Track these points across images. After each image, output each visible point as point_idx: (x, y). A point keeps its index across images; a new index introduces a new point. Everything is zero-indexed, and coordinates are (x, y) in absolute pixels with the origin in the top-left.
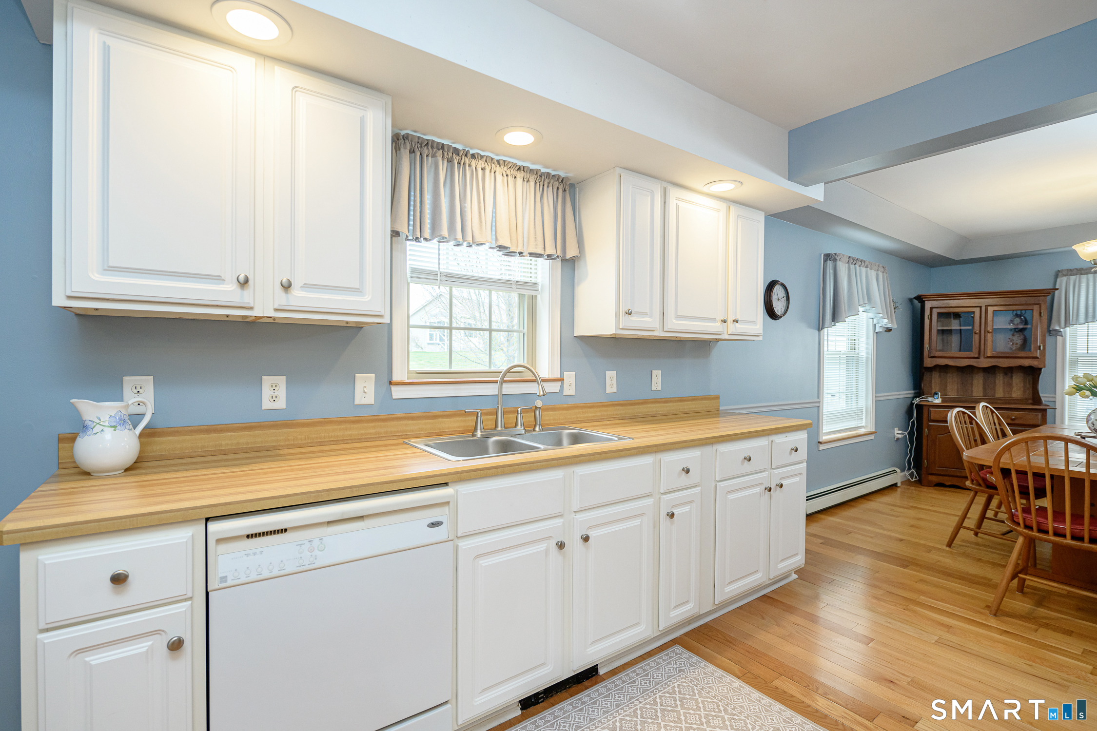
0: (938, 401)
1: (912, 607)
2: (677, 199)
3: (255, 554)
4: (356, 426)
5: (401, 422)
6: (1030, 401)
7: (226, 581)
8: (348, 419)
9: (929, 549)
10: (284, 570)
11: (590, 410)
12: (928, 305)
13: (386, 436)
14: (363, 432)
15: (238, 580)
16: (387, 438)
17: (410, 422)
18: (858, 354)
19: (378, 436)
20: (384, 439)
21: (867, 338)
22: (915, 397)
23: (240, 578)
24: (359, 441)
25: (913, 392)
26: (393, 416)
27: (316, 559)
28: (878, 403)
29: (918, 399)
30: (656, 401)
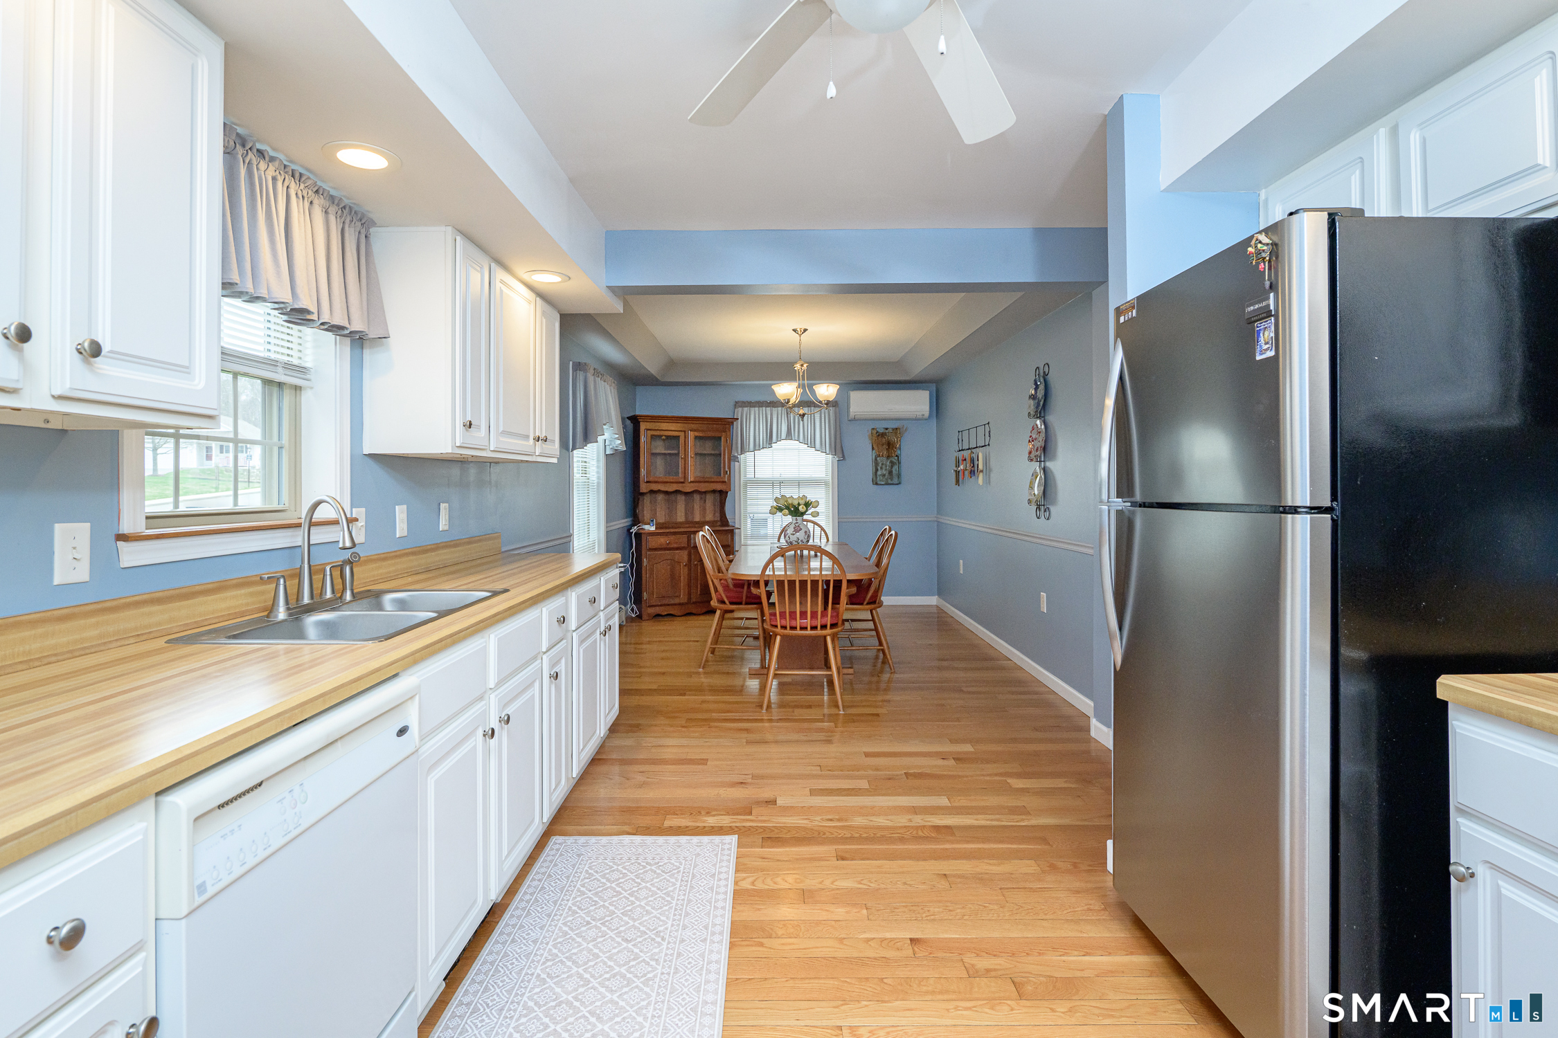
0: (651, 528)
1: (712, 724)
2: (502, 282)
3: (232, 831)
6: (719, 523)
7: (205, 891)
9: (690, 675)
10: (269, 846)
11: (384, 563)
12: (643, 426)
13: (117, 640)
15: (219, 884)
18: (588, 479)
19: (103, 641)
20: (114, 645)
21: (598, 461)
22: (634, 525)
23: (220, 880)
25: (631, 519)
26: (128, 600)
27: (301, 816)
28: (608, 533)
29: (636, 527)
30: (447, 545)
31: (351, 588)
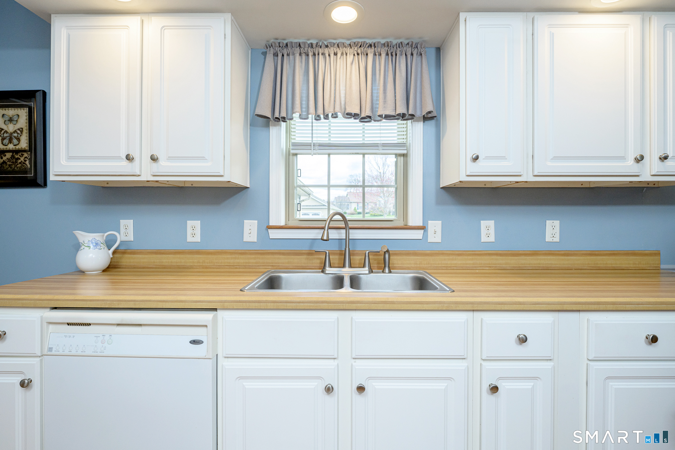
3: (70, 336)
4: (242, 256)
5: (275, 256)
7: (51, 351)
8: (237, 251)
10: (84, 352)
13: (263, 266)
14: (247, 261)
15: (58, 352)
16: (264, 267)
17: (282, 256)
19: (257, 265)
23: (59, 351)
24: (244, 267)
26: (269, 251)
27: (105, 349)
30: (549, 253)
31: (389, 267)
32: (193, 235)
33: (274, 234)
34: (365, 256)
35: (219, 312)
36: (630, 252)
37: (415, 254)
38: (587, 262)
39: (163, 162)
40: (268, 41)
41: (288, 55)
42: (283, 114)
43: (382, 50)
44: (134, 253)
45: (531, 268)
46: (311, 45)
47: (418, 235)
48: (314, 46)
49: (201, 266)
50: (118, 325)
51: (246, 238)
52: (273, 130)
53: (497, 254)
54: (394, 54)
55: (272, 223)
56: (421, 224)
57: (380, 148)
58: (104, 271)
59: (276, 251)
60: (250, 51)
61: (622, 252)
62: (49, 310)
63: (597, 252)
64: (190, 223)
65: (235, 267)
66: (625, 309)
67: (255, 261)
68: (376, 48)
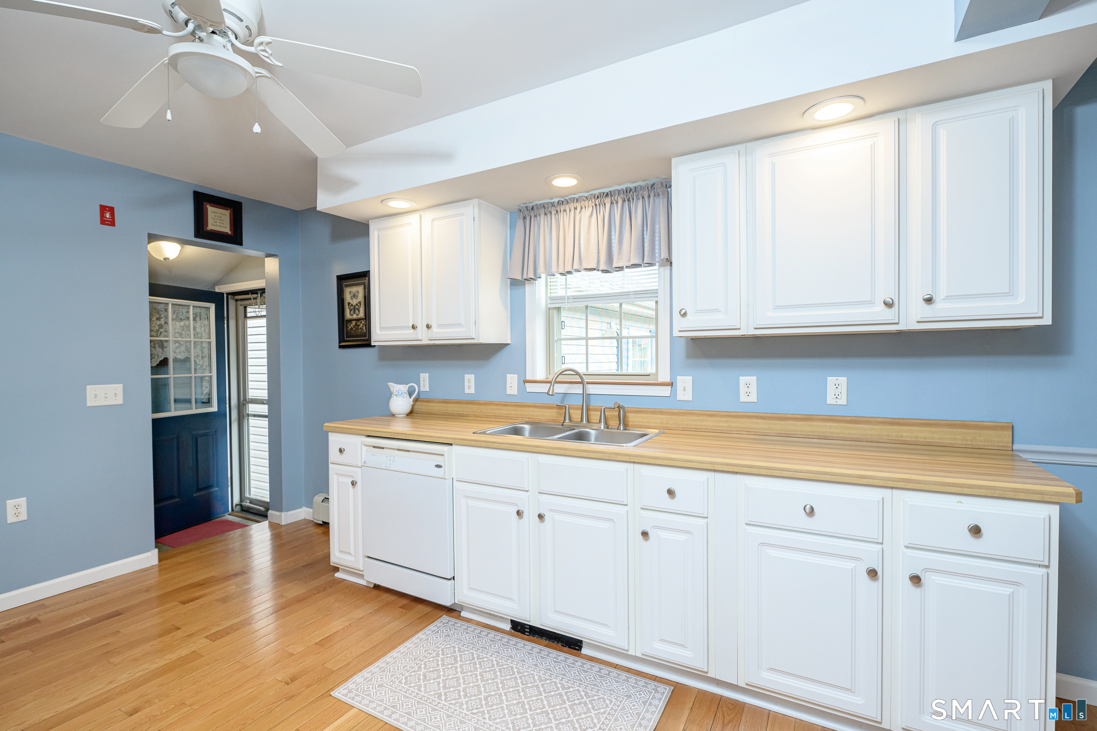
3: (374, 455)
4: (505, 408)
5: (531, 409)
7: (366, 464)
8: (500, 403)
10: (381, 466)
23: (369, 464)
24: (506, 418)
26: (525, 404)
27: (391, 466)
31: (624, 424)
32: (469, 387)
33: (530, 388)
34: (601, 412)
35: (454, 446)
36: (957, 422)
37: (661, 412)
38: (885, 433)
39: (434, 329)
40: (519, 206)
41: (535, 216)
42: (531, 275)
43: (619, 198)
44: (428, 401)
45: (803, 436)
46: (553, 205)
47: (666, 391)
48: (556, 205)
49: (474, 415)
50: (399, 450)
51: (509, 392)
52: (528, 287)
53: (757, 417)
54: (631, 199)
55: (528, 378)
56: (668, 380)
57: (632, 296)
58: (407, 415)
59: (532, 404)
60: (508, 216)
61: (943, 422)
62: (364, 437)
63: (901, 421)
64: (467, 376)
65: (499, 417)
66: (781, 475)
67: (515, 413)
68: (613, 197)
